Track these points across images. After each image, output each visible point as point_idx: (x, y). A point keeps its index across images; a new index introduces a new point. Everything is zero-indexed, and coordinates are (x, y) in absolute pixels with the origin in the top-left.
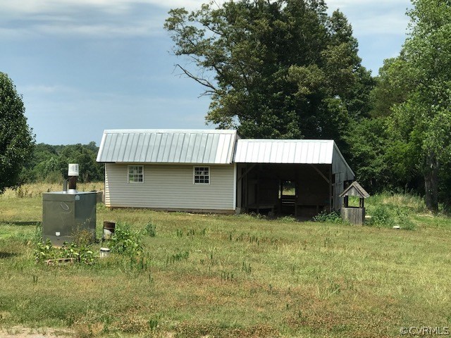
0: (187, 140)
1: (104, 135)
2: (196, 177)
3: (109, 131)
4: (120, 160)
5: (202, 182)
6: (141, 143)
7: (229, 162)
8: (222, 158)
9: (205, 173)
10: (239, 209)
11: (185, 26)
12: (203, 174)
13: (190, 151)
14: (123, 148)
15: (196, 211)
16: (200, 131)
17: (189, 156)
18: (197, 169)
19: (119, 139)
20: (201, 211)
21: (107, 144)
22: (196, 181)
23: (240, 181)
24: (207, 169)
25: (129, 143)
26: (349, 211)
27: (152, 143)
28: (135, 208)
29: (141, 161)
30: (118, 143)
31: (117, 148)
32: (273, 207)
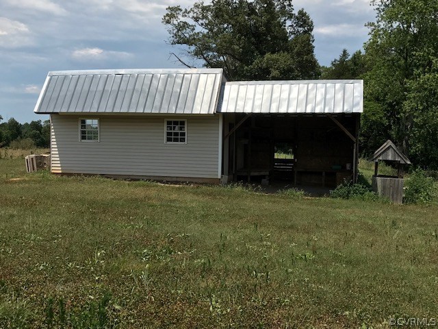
0: (155, 82)
1: (48, 78)
2: (169, 134)
3: (55, 73)
4: (64, 110)
5: (176, 140)
6: (93, 88)
7: (212, 111)
8: (203, 106)
9: (181, 129)
10: (226, 177)
11: (179, 21)
12: (177, 130)
13: (158, 97)
14: (69, 94)
15: (168, 179)
16: (173, 70)
17: (157, 103)
18: (169, 123)
19: (67, 82)
20: (175, 179)
21: (51, 89)
22: (169, 140)
23: (227, 140)
24: (183, 123)
25: (79, 88)
26: (384, 182)
27: (108, 88)
28: (85, 175)
29: (92, 111)
30: (64, 88)
31: (62, 94)
32: (267, 173)
